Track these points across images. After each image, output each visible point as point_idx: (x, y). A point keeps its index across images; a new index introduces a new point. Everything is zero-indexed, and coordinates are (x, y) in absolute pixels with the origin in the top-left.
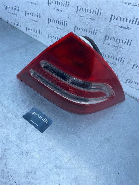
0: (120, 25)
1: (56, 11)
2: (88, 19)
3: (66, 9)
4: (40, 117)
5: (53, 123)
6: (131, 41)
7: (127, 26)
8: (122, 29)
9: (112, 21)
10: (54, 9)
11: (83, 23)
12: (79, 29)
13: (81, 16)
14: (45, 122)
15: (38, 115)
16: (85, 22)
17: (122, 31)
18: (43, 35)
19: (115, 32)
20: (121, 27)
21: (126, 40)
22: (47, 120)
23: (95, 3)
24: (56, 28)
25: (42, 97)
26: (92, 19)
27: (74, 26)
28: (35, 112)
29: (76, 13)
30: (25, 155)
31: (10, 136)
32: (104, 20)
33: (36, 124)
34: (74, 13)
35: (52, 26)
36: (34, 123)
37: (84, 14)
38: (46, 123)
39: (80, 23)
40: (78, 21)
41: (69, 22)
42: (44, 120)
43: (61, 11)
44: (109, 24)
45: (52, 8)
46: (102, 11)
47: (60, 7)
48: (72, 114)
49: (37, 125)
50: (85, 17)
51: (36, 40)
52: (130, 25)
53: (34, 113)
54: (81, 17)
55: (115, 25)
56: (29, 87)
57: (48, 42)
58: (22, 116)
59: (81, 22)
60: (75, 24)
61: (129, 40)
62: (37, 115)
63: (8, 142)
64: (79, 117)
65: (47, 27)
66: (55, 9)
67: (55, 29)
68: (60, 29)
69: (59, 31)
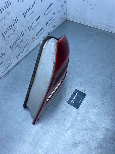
0: (3, 17)
7: (7, 12)
8: (6, 18)
17: (8, 19)
19: (5, 24)
20: (4, 17)
21: (14, 22)
52: (8, 10)
53: (73, 102)
58: (78, 110)
62: (74, 100)
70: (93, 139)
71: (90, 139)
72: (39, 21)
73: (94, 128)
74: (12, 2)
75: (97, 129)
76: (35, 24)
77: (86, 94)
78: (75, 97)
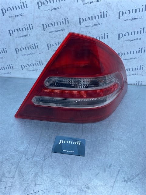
0: (91, 24)
1: (21, 38)
2: (58, 32)
3: (31, 32)
4: (69, 143)
5: (86, 141)
6: (107, 34)
7: (98, 22)
8: (94, 27)
9: (82, 24)
10: (18, 37)
11: (55, 37)
12: (53, 45)
13: (50, 32)
14: (78, 144)
15: (66, 142)
16: (56, 35)
17: (95, 29)
18: (16, 69)
20: (93, 25)
21: (102, 35)
22: (78, 141)
23: (59, 14)
24: (28, 54)
25: (55, 123)
26: (61, 30)
27: (46, 44)
28: (61, 141)
29: (43, 31)
30: (85, 189)
31: (54, 180)
32: (74, 26)
33: (72, 151)
34: (42, 32)
35: (22, 55)
36: (69, 151)
37: (52, 29)
38: (80, 144)
39: (52, 39)
40: (49, 38)
41: (39, 43)
42: (76, 143)
43: (27, 35)
44: (81, 28)
45: (16, 37)
46: (69, 19)
47: (25, 33)
48: (96, 123)
49: (74, 152)
50: (54, 31)
51: (10, 78)
52: (100, 20)
54: (50, 33)
55: (86, 26)
56: (36, 121)
57: (23, 74)
58: (51, 152)
59: (52, 37)
60: (47, 43)
61: (105, 34)
62: (65, 142)
63: (58, 188)
64: (104, 122)
65: (17, 58)
66: (20, 37)
67: (26, 56)
68: (32, 54)
69: (33, 56)
70: (7, 189)
71: (5, 184)
72: (141, 55)
73: (26, 185)
74: (109, 16)
75: (24, 191)
76: (132, 56)
77: (85, 156)
78: (70, 142)
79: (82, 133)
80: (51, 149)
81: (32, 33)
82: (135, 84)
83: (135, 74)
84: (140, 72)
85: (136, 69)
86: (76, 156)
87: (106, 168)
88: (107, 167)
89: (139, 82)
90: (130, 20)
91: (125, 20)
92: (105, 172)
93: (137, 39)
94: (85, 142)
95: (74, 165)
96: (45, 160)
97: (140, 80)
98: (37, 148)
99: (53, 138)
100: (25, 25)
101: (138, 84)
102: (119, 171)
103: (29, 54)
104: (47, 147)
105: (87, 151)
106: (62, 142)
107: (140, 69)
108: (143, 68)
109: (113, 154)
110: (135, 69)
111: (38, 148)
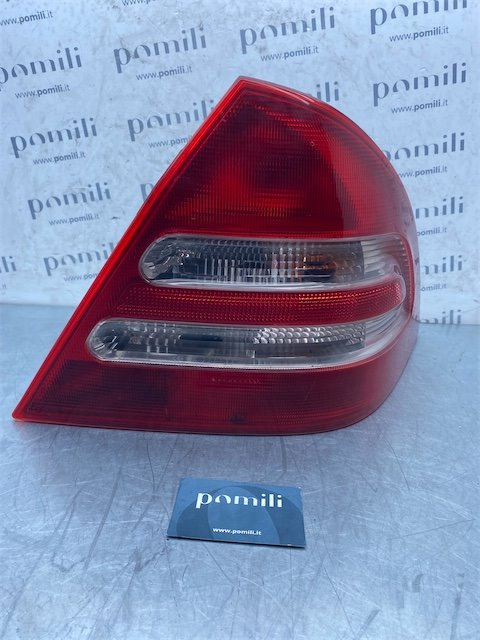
1: (52, 165)
3: (89, 145)
4: (237, 502)
5: (303, 494)
10: (43, 161)
13: (152, 145)
14: (272, 504)
15: (223, 500)
18: (26, 271)
22: (271, 497)
23: (186, 90)
24: (72, 220)
25: (174, 436)
27: (137, 185)
28: (201, 496)
29: (129, 142)
33: (251, 532)
34: (124, 145)
35: (52, 223)
36: (239, 532)
37: (159, 134)
38: (280, 505)
39: (157, 167)
40: (148, 163)
41: (115, 182)
42: (263, 500)
43: (74, 156)
45: (36, 162)
49: (259, 533)
50: (165, 143)
53: (200, 501)
54: (153, 149)
56: (97, 432)
57: (51, 289)
59: (159, 162)
60: (139, 180)
62: (217, 500)
65: (34, 232)
66: (49, 160)
67: (67, 227)
68: (89, 217)
69: (89, 227)
72: (450, 223)
74: (345, 95)
76: (423, 224)
77: (308, 546)
78: (241, 500)
79: (285, 466)
80: (165, 525)
81: (93, 146)
82: (440, 321)
83: (437, 287)
84: (452, 277)
85: (440, 269)
86: (272, 550)
87: (401, 589)
88: (405, 585)
89: (452, 312)
90: (409, 109)
91: (394, 111)
92: (401, 606)
93: (436, 170)
94: (299, 497)
95: (268, 585)
96: (138, 569)
97: (455, 308)
98: (103, 524)
99: (169, 486)
100: (68, 121)
101: (448, 320)
102: (458, 601)
103: (76, 220)
104: (145, 519)
105: (310, 528)
106: (205, 499)
107: (452, 269)
108: (460, 263)
109: (417, 537)
110: (436, 267)
111: (109, 523)
